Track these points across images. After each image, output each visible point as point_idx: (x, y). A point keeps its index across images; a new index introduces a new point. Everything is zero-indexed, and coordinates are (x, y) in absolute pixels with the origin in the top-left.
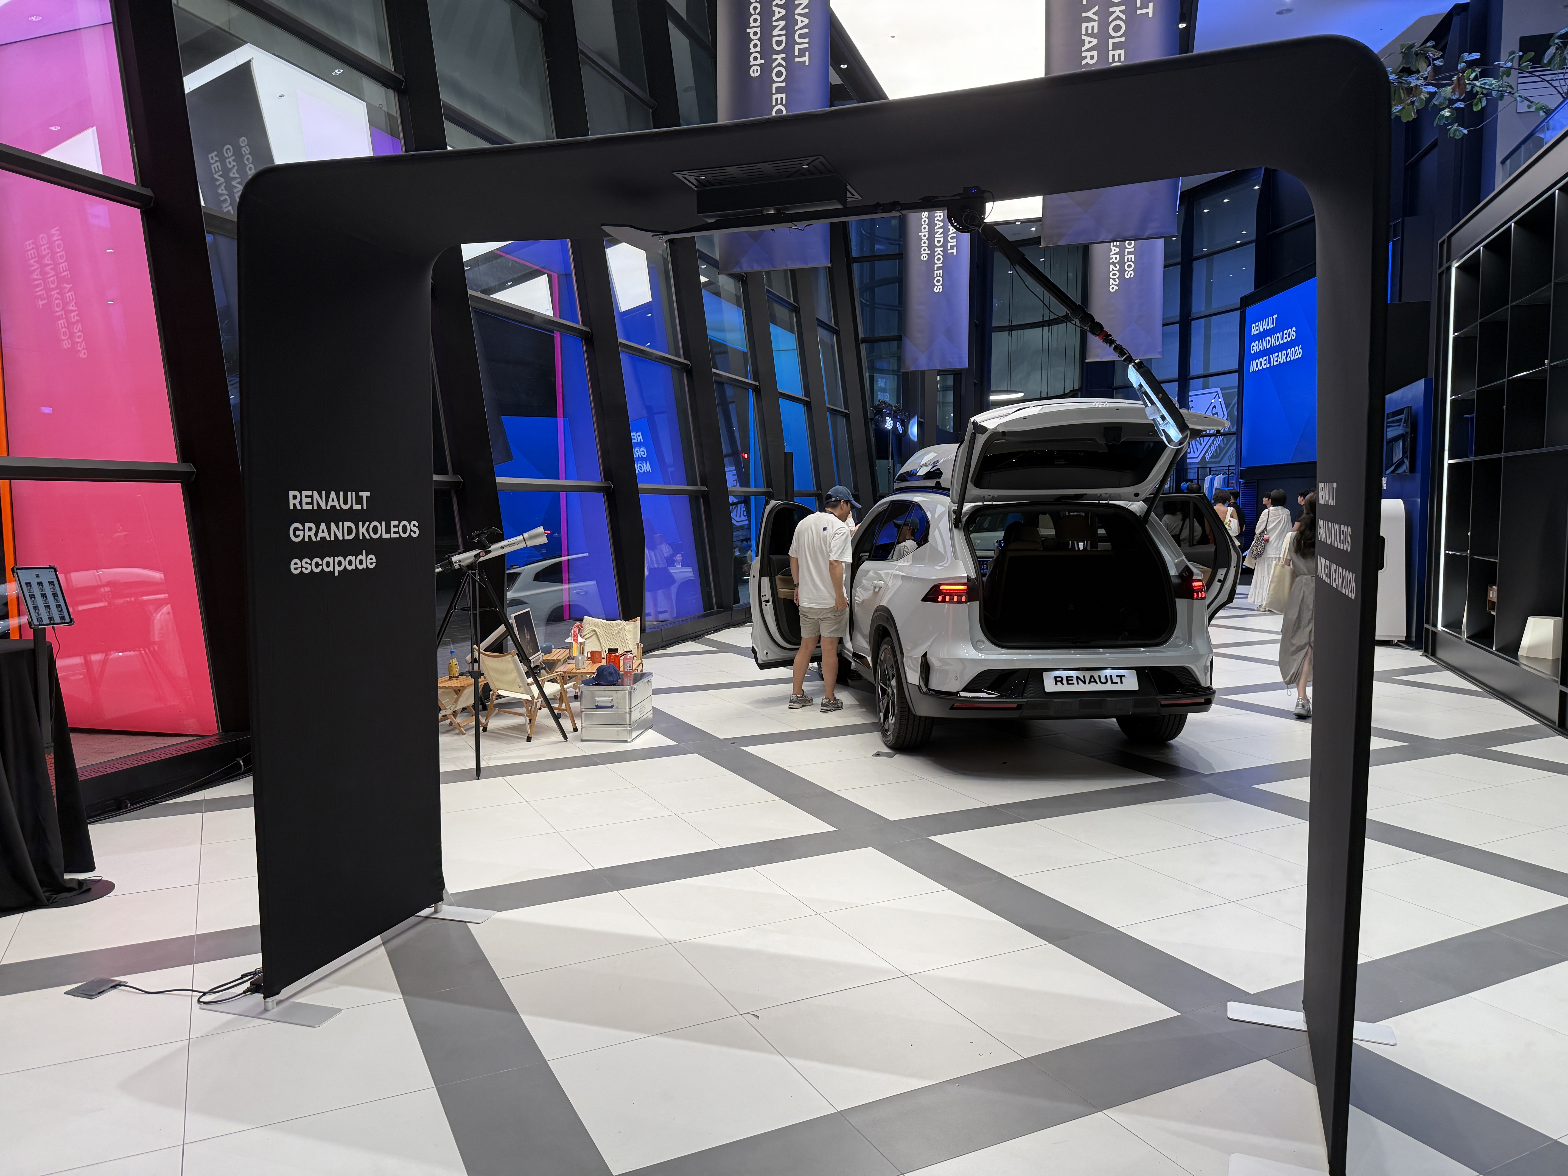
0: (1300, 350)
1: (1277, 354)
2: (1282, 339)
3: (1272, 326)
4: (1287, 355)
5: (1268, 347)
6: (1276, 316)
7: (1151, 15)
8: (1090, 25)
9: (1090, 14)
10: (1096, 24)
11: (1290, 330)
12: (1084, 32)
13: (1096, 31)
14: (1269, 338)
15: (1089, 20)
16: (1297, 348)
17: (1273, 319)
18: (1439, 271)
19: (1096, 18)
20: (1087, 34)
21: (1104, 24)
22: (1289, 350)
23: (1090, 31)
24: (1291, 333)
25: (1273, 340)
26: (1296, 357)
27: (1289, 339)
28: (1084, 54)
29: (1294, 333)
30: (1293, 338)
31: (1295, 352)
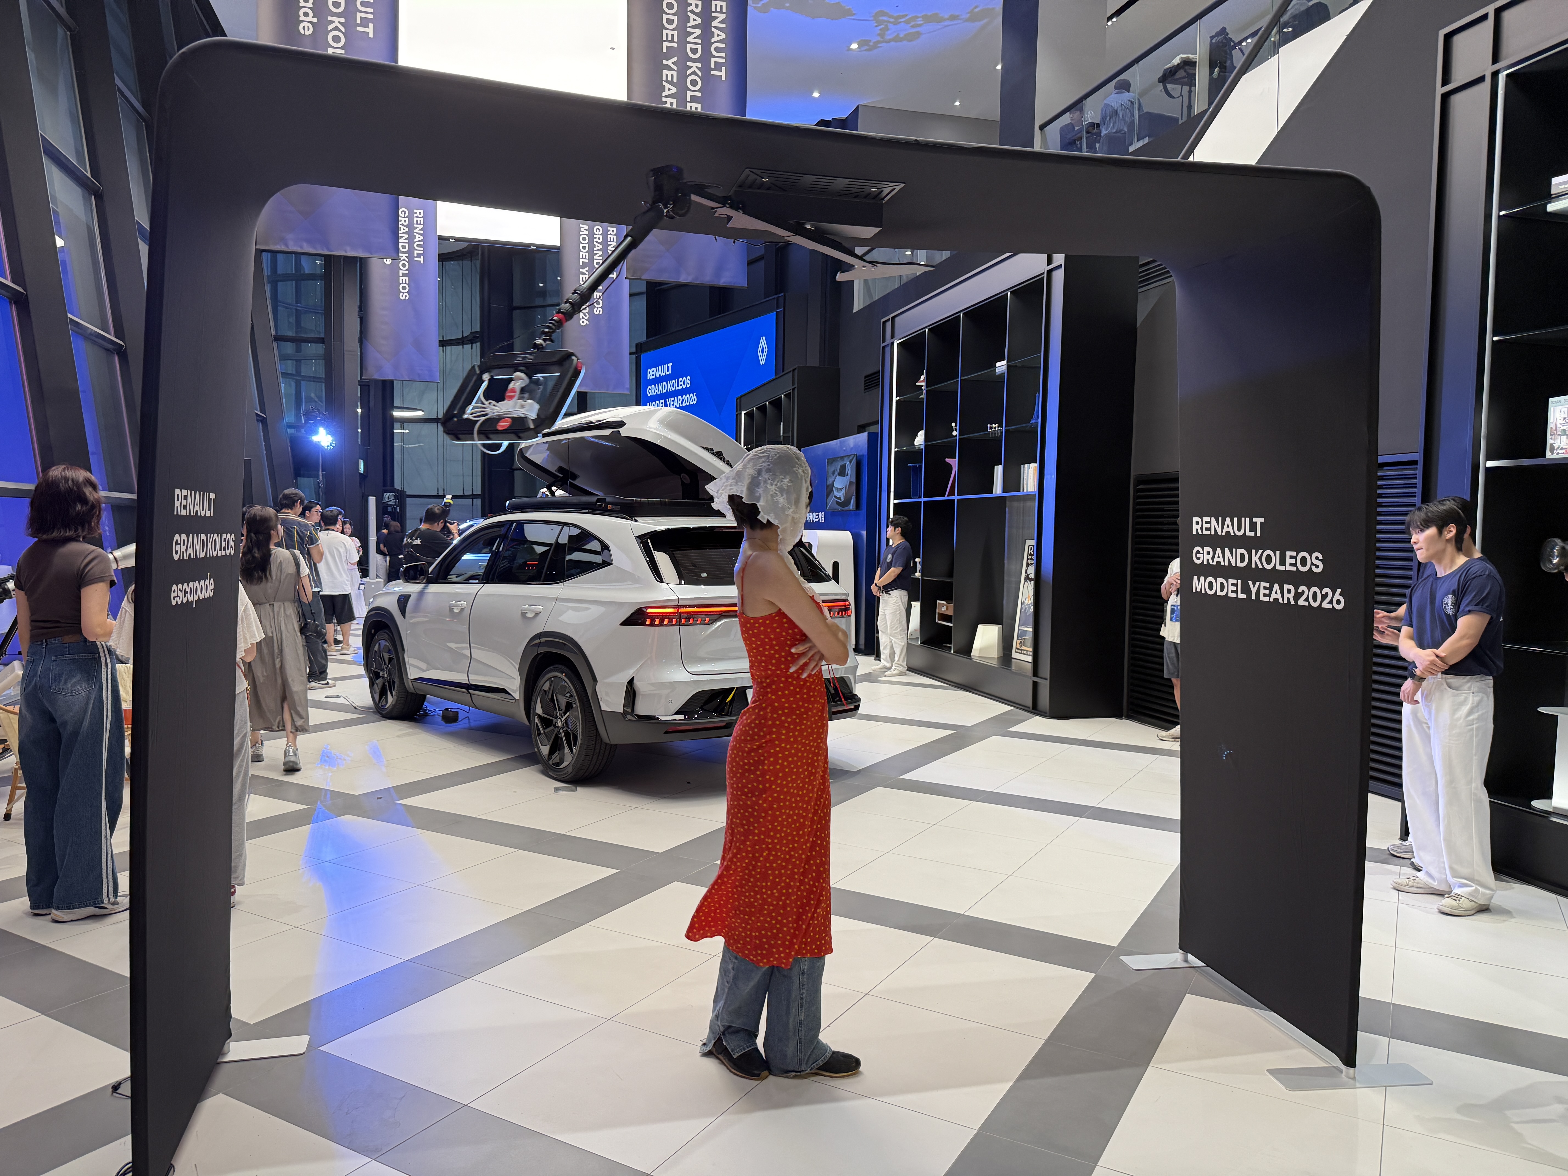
0: (695, 397)
1: (672, 399)
2: (678, 386)
3: (667, 373)
4: (683, 400)
5: (665, 391)
6: (671, 364)
7: (724, 78)
8: (670, 73)
9: (669, 62)
10: (675, 74)
11: (684, 378)
12: (664, 79)
13: (675, 80)
14: (665, 383)
15: (668, 68)
16: (691, 395)
17: (668, 367)
18: (882, 345)
19: (675, 68)
20: (667, 81)
21: (683, 76)
22: (684, 396)
23: (670, 79)
24: (686, 382)
25: (669, 386)
26: (691, 403)
27: (684, 387)
28: (664, 99)
29: (689, 382)
30: (688, 386)
31: (690, 398)
